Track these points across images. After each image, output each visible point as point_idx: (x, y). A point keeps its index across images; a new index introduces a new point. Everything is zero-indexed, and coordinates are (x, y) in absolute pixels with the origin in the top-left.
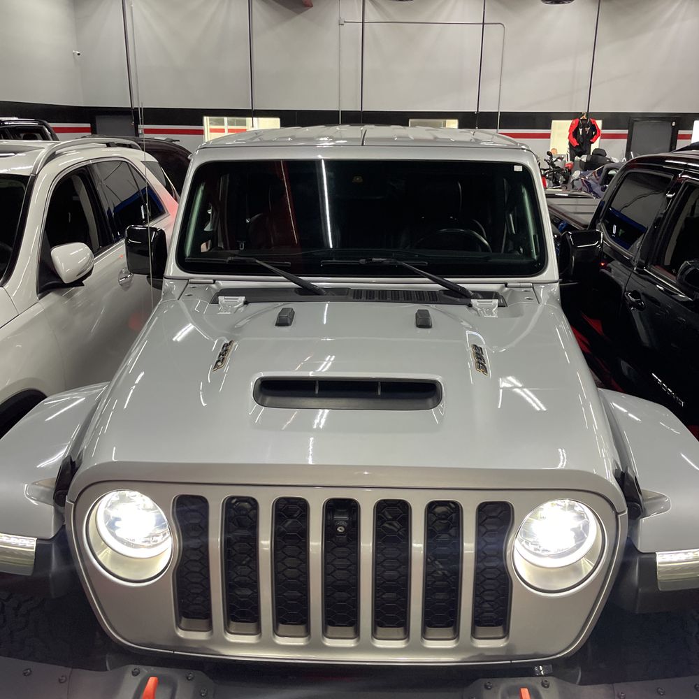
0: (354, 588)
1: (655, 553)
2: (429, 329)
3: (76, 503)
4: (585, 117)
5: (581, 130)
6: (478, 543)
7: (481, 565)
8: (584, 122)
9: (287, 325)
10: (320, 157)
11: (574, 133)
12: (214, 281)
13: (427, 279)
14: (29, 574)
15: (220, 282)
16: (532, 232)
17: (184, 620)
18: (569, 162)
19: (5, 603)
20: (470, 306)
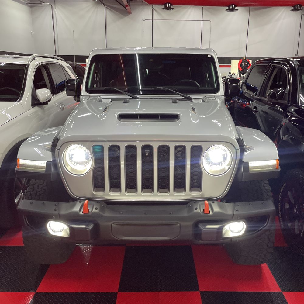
0: (152, 178)
1: (248, 162)
2: (177, 104)
3: (59, 150)
4: (244, 59)
5: (243, 64)
6: (191, 161)
7: (192, 171)
8: (244, 61)
9: (127, 103)
10: (136, 53)
11: (240, 65)
12: (99, 97)
13: (178, 95)
14: (44, 172)
15: (101, 97)
16: (214, 79)
17: (95, 188)
18: (239, 77)
19: (32, 193)
20: (192, 102)
